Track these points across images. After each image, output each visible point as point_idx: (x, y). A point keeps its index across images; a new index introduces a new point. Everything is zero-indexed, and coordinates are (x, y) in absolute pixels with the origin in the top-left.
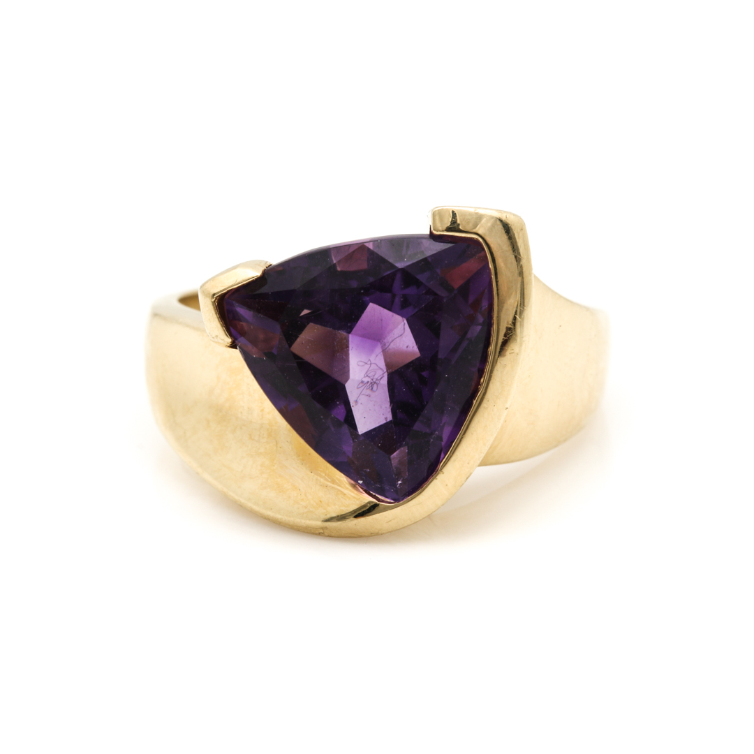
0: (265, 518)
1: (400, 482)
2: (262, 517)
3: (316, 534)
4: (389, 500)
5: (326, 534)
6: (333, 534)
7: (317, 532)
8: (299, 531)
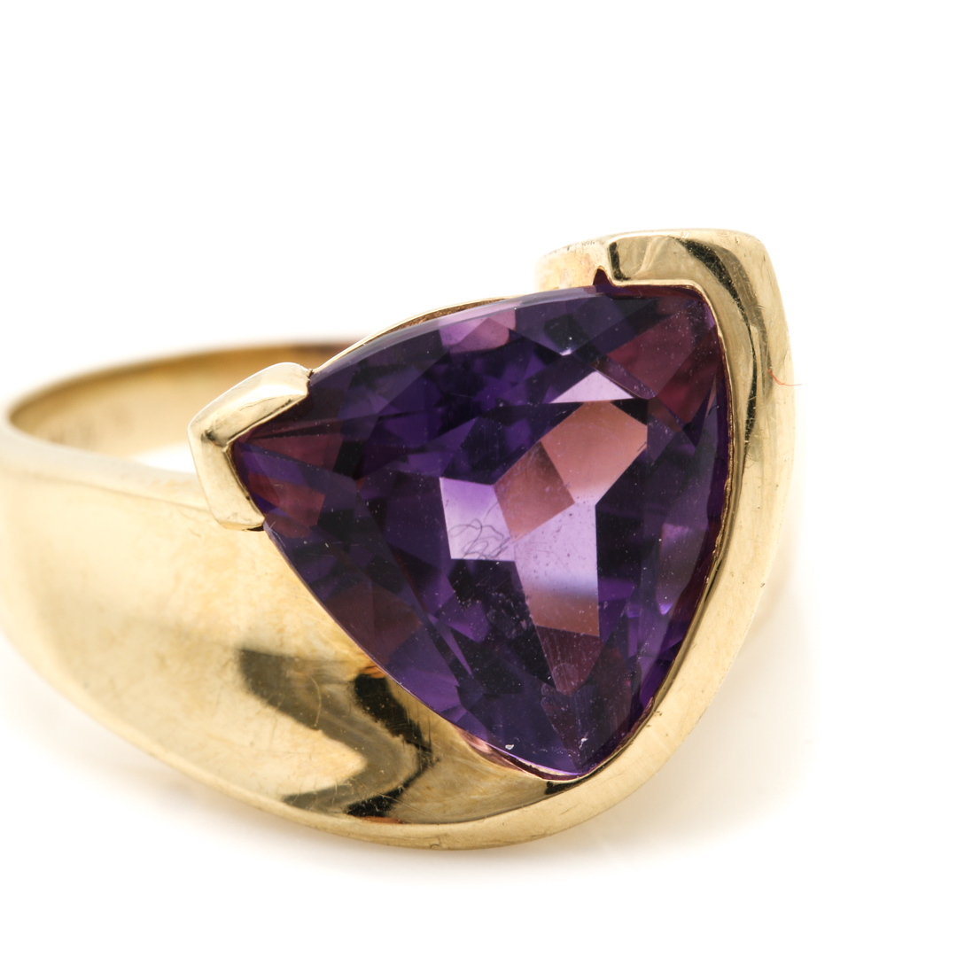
0: (316, 828)
1: (584, 740)
2: (309, 826)
3: (424, 848)
4: (561, 773)
5: (444, 846)
6: (459, 846)
7: (427, 844)
8: (388, 845)
